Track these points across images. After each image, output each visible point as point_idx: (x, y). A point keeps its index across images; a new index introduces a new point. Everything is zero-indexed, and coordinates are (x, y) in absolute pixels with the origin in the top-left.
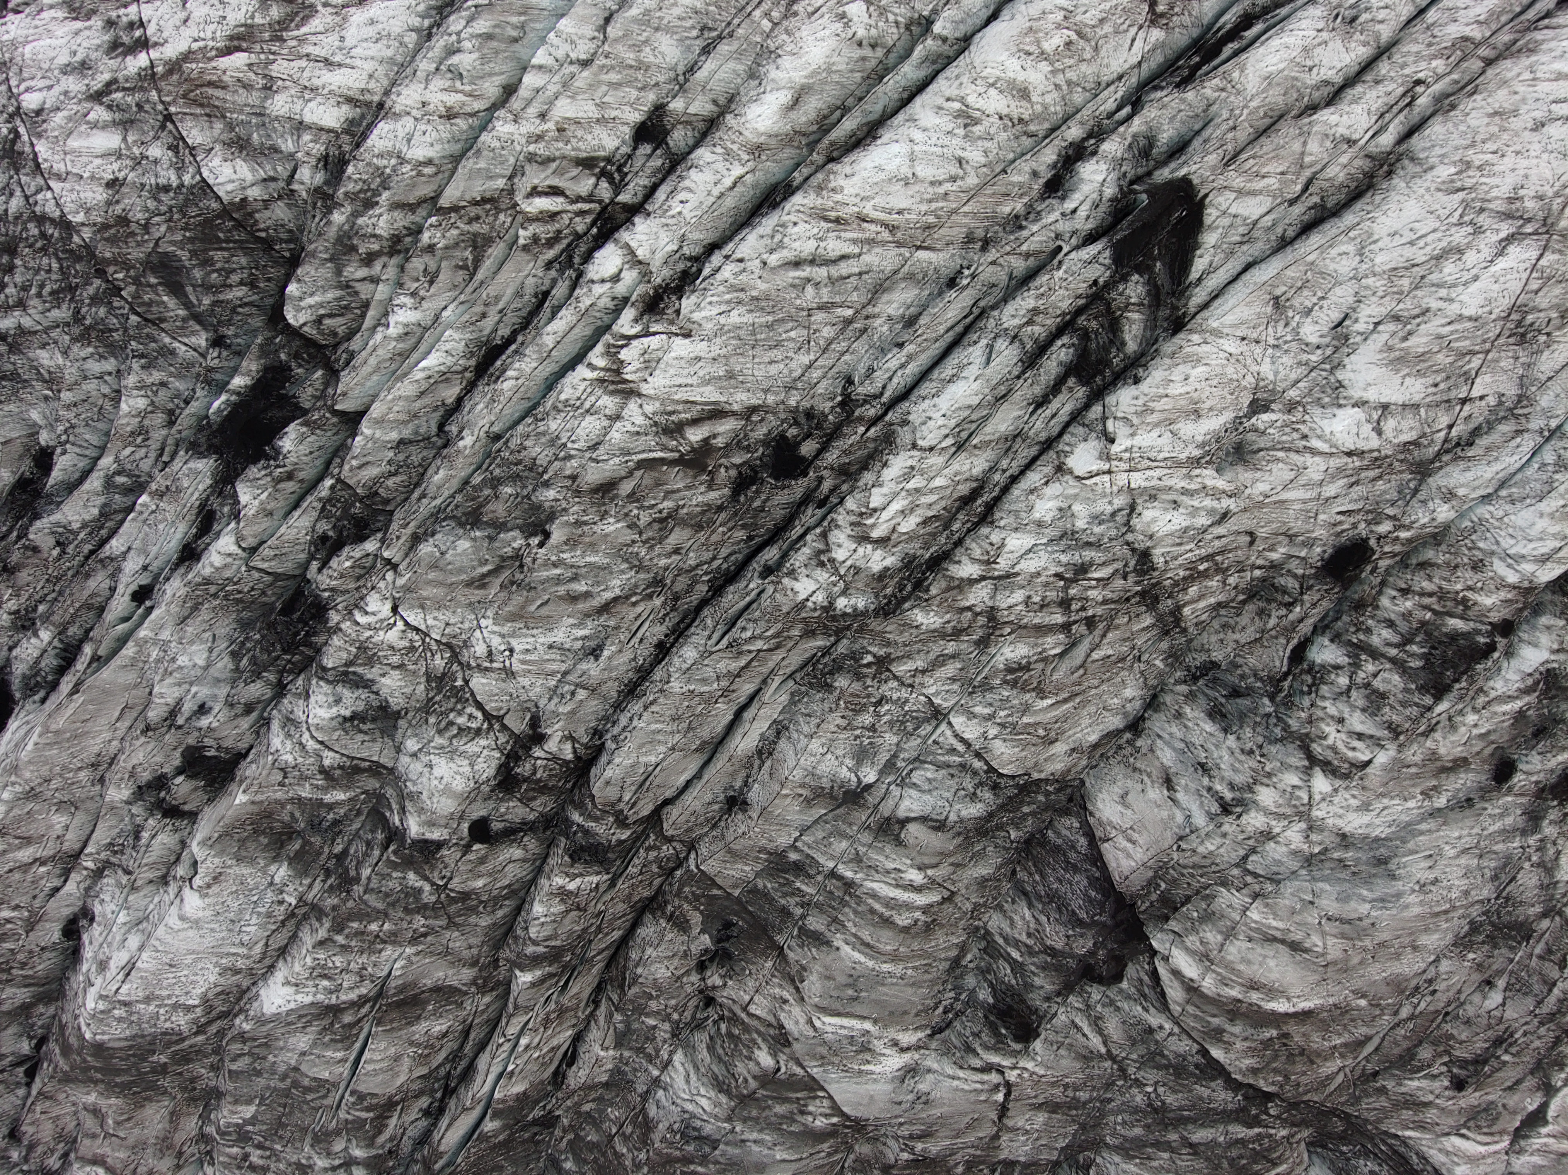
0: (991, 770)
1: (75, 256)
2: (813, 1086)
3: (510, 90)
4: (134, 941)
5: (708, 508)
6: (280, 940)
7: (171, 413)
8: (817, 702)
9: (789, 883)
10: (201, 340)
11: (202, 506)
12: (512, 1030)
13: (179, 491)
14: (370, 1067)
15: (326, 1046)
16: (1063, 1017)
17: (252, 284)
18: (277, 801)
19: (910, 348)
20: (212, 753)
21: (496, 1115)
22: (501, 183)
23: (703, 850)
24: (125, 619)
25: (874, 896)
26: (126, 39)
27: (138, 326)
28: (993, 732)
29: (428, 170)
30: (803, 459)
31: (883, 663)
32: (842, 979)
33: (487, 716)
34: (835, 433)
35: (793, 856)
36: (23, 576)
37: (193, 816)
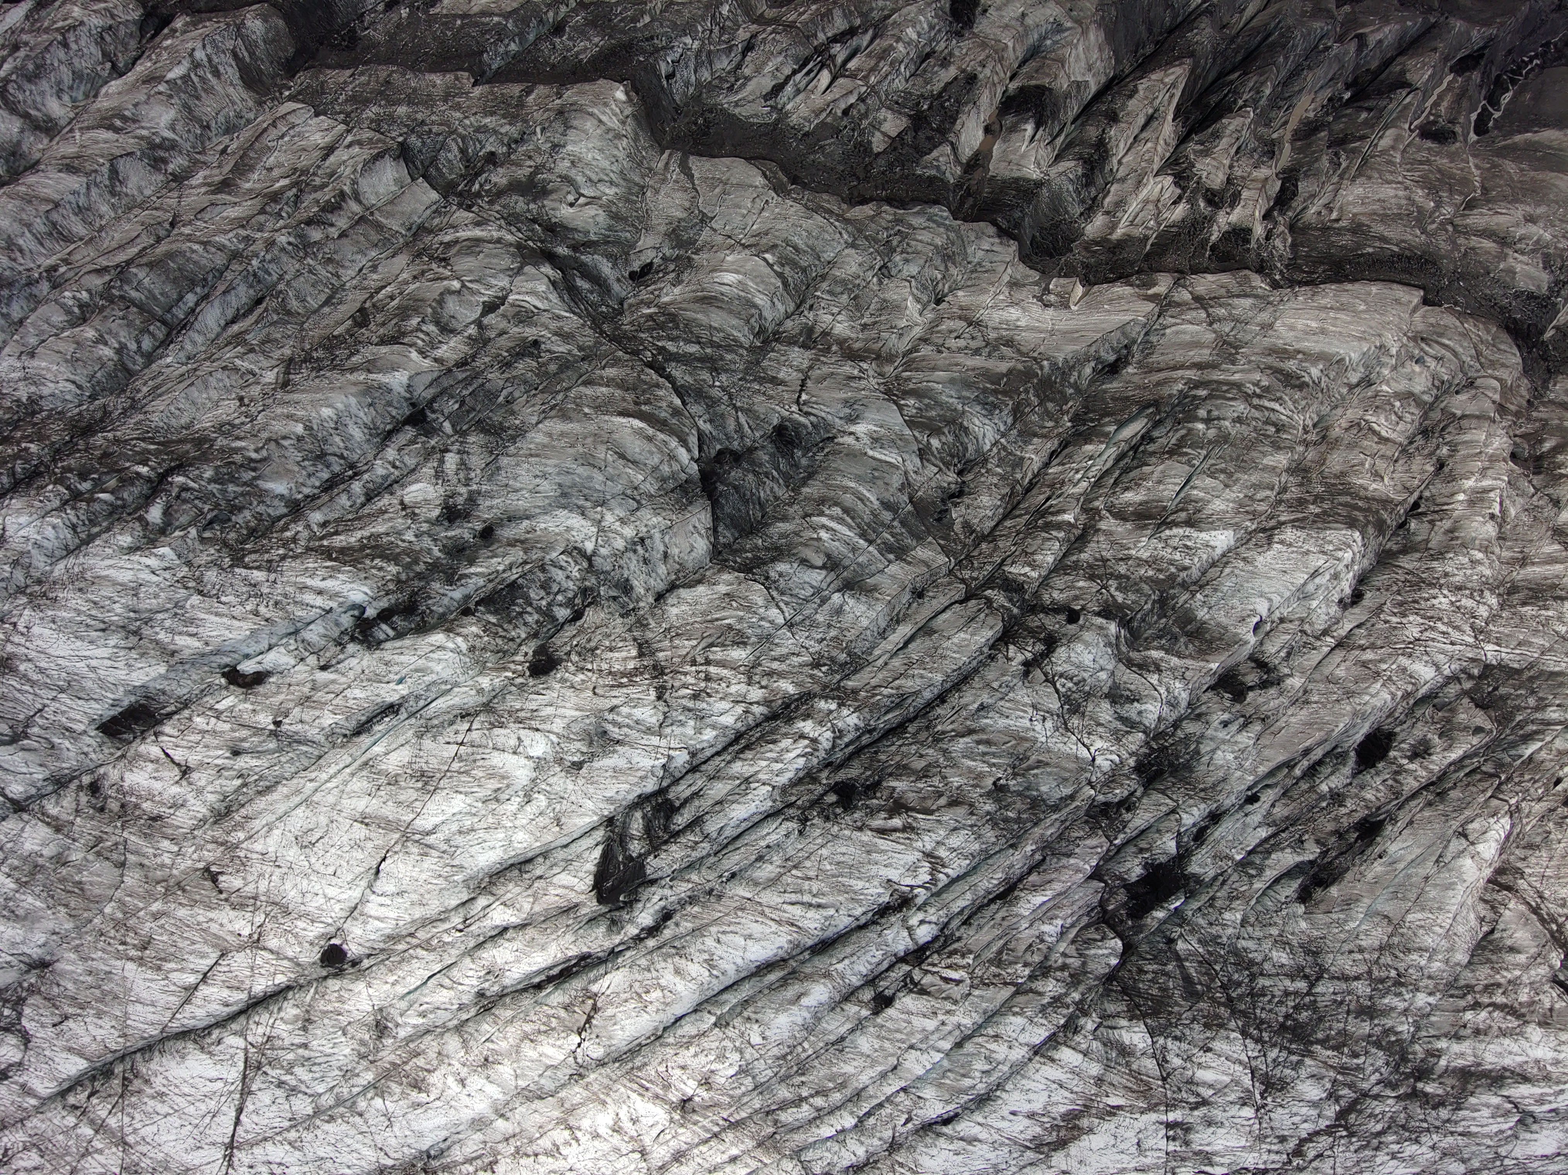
0: (767, 589)
1: (1244, 1014)
2: (911, 423)
3: (959, 1045)
4: (1311, 587)
5: (897, 776)
6: (1213, 572)
7: (1211, 906)
8: (859, 648)
9: (897, 541)
10: (1181, 946)
11: (1202, 844)
12: (1084, 484)
13: (1215, 857)
14: (1178, 481)
15: (1201, 500)
16: (757, 434)
17: (1141, 971)
18: (1193, 658)
19: (763, 843)
20: (1227, 695)
21: (1106, 435)
22: (976, 992)
23: (944, 570)
24: (1267, 786)
25: (850, 527)
26: (1179, 1131)
27: (1216, 962)
28: (762, 610)
29: (1017, 1009)
30: (836, 792)
31: (816, 664)
32: (880, 483)
33: (1054, 684)
34: (814, 803)
35: (891, 557)
36: (1330, 827)
37: (1252, 658)
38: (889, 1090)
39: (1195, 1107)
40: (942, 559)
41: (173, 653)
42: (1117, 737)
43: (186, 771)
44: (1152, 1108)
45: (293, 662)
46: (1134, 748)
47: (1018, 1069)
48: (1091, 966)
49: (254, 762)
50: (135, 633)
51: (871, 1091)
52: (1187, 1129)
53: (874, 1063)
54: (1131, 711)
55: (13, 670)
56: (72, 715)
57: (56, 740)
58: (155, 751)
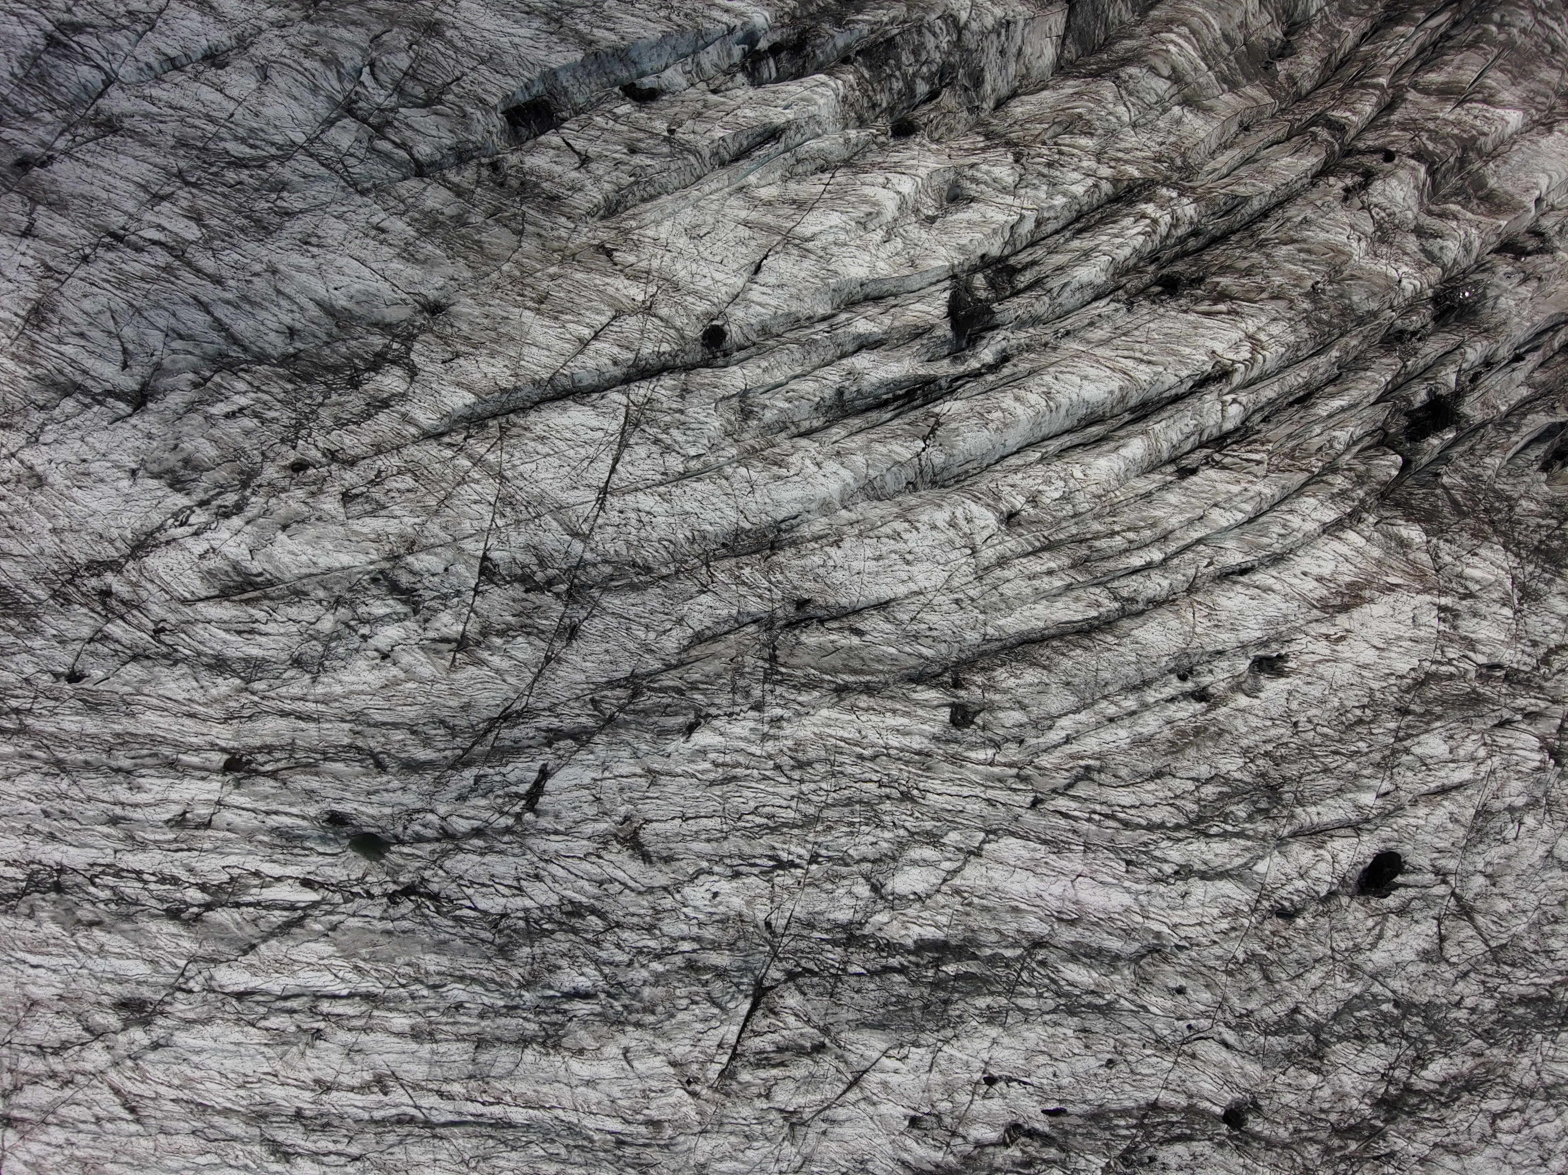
38: (1196, 535)
39: (1464, 597)
40: (1268, 99)
41: (591, 43)
42: (1420, 267)
43: (585, 160)
44: (1427, 591)
45: (685, 84)
46: (1433, 280)
47: (1309, 540)
48: (1374, 472)
49: (649, 162)
50: (557, 21)
51: (1178, 534)
52: (1456, 615)
53: (1182, 511)
54: (1434, 245)
55: (440, 35)
56: (488, 87)
57: (469, 109)
58: (556, 140)
